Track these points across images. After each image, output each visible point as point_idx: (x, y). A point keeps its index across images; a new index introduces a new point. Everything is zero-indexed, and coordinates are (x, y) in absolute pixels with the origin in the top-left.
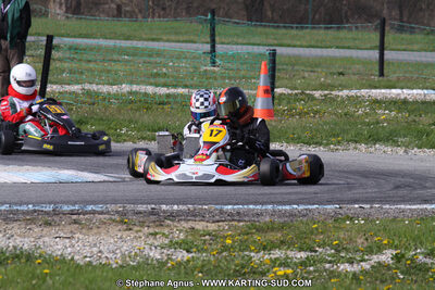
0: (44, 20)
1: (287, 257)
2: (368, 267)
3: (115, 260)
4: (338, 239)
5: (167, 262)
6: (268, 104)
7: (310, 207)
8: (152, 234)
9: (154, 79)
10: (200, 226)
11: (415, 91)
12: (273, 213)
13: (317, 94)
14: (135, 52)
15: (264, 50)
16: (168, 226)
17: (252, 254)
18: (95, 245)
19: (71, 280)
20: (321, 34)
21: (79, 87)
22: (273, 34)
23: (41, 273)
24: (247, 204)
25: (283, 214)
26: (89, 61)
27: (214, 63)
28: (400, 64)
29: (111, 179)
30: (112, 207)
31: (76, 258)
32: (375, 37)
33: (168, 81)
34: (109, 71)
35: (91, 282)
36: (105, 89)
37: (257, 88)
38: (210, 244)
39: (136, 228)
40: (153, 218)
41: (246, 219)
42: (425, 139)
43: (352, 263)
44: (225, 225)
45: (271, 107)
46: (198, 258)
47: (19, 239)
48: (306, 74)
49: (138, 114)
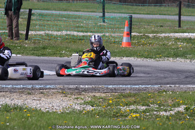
0: (27, 2)
1: (137, 109)
2: (173, 113)
3: (59, 110)
4: (160, 100)
5: (83, 111)
6: (128, 40)
7: (147, 86)
8: (76, 98)
9: (78, 28)
10: (97, 95)
12: (131, 89)
13: (151, 35)
14: (68, 17)
15: (127, 16)
16: (83, 95)
17: (121, 107)
18: (51, 103)
19: (40, 119)
20: (152, 8)
21: (44, 32)
22: (131, 8)
23: (27, 116)
24: (119, 85)
25: (135, 89)
26: (48, 21)
27: (104, 21)
28: (188, 22)
30: (58, 86)
31: (42, 109)
32: (177, 10)
33: (83, 29)
34: (57, 25)
35: (48, 120)
36: (55, 33)
37: (123, 33)
38: (102, 103)
39: (70, 96)
40: (76, 91)
41: (119, 91)
43: (166, 111)
44: (109, 94)
45: (130, 41)
46: (97, 109)
47: (16, 101)
48: (146, 27)
49: (70, 44)
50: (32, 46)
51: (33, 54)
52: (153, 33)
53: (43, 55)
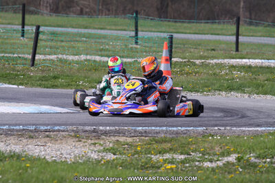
0: (36, 16)
1: (173, 158)
2: (221, 164)
3: (70, 159)
4: (204, 147)
5: (101, 160)
6: (167, 67)
7: (189, 128)
8: (93, 144)
9: (101, 52)
10: (122, 139)
11: (257, 61)
12: (166, 132)
13: (198, 62)
14: (89, 36)
15: (166, 35)
16: (103, 139)
17: (152, 156)
18: (59, 150)
20: (203, 26)
21: (55, 56)
22: (173, 26)
23: (25, 166)
24: (151, 126)
25: (172, 132)
26: (62, 41)
27: (136, 43)
28: (249, 44)
29: (72, 111)
30: (70, 128)
31: (47, 157)
32: (234, 28)
33: (109, 53)
34: (74, 47)
35: (54, 172)
36: (71, 58)
37: (161, 58)
38: (128, 150)
39: (83, 140)
40: (94, 134)
41: (150, 135)
42: (261, 89)
43: (212, 162)
44: (137, 139)
45: (169, 69)
46: (120, 158)
47: (13, 146)
48: (192, 50)
49: (89, 73)
50: (40, 74)
51: (40, 86)
52: (201, 59)
53: (53, 86)
